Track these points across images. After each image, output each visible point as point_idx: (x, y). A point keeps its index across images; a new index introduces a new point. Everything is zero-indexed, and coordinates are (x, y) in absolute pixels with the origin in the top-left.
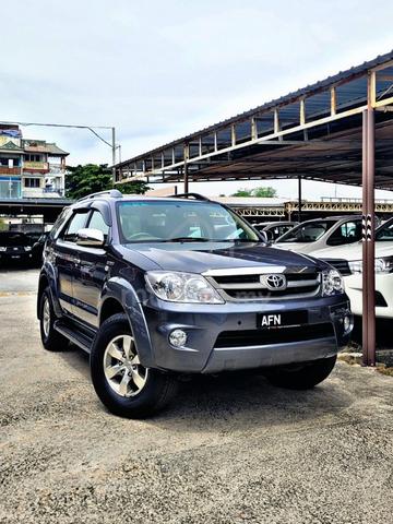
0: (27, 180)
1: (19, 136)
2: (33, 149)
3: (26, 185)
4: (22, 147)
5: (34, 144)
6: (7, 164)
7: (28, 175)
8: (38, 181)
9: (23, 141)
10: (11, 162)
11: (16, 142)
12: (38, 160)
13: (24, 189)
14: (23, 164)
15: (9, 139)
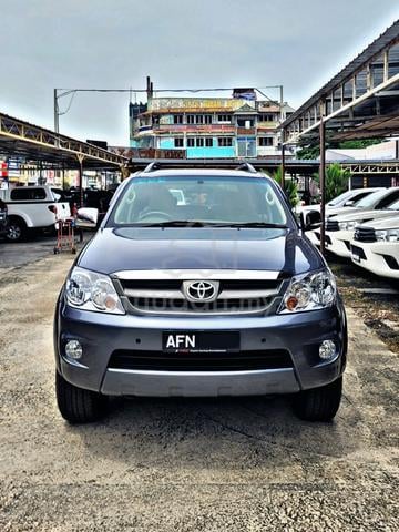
0: (261, 139)
1: (254, 98)
2: (266, 109)
3: (261, 145)
4: (256, 109)
5: (267, 105)
6: (244, 125)
7: (262, 135)
8: (271, 139)
9: (257, 103)
10: (248, 124)
11: (251, 104)
12: (271, 120)
13: (258, 148)
14: (258, 125)
15: (245, 102)
